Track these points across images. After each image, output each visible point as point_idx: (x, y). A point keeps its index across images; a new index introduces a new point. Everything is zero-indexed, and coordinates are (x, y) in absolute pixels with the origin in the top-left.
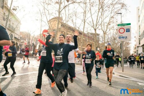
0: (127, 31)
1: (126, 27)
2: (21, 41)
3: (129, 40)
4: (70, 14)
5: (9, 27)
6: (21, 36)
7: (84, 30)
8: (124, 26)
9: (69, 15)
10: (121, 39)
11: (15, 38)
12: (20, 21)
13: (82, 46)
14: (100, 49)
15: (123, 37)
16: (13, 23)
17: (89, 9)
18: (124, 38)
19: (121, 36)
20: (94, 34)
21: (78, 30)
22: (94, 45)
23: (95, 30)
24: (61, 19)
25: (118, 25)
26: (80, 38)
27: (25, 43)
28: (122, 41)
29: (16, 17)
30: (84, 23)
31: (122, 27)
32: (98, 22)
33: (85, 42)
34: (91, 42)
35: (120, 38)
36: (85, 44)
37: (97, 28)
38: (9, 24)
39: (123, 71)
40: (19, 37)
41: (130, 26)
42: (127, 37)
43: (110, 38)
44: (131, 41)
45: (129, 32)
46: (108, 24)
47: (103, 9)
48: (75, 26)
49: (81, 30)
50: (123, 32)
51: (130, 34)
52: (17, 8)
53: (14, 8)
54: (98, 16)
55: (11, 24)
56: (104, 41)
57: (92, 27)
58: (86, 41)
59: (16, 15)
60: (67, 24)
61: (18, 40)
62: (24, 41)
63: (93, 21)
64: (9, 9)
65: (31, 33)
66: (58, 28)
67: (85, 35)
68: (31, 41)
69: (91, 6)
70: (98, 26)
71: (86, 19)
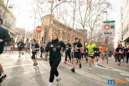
0: (111, 28)
1: (111, 24)
2: (16, 36)
3: (114, 36)
4: (61, 12)
5: (6, 23)
6: (17, 32)
7: (73, 27)
8: (109, 23)
10: (107, 35)
11: (11, 33)
12: (16, 18)
13: (71, 40)
15: (108, 33)
16: (9, 20)
17: (78, 8)
19: (107, 32)
20: (83, 30)
21: (68, 26)
22: (82, 40)
23: (84, 26)
24: (53, 16)
25: (104, 22)
26: (70, 34)
27: (20, 38)
28: (107, 36)
29: (12, 15)
30: (74, 20)
31: (108, 24)
32: (86, 19)
33: (74, 37)
34: (80, 37)
35: (105, 33)
37: (85, 25)
38: (6, 21)
40: (14, 33)
41: (115, 24)
43: (96, 34)
44: (115, 36)
45: (114, 28)
46: (95, 21)
47: (90, 8)
48: (65, 23)
49: (71, 26)
50: (108, 29)
51: (114, 31)
52: (13, 6)
53: (10, 6)
54: (86, 14)
55: (8, 21)
56: (91, 36)
57: (81, 24)
59: (12, 12)
60: (58, 21)
61: (14, 35)
62: (19, 36)
63: (81, 18)
64: (5, 7)
65: (25, 29)
66: (50, 24)
67: (74, 31)
68: (25, 36)
69: (80, 5)
70: (86, 23)
71: (75, 16)
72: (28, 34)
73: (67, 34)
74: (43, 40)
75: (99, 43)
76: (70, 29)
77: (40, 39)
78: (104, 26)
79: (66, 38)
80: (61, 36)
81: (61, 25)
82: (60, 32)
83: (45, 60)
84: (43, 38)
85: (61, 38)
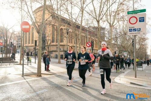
0: (140, 21)
1: (139, 15)
3: (144, 34)
7: (82, 22)
8: (136, 13)
9: (63, 2)
10: (133, 32)
13: (80, 44)
15: (135, 30)
18: (136, 31)
19: (133, 29)
20: (97, 27)
21: (75, 23)
23: (98, 22)
25: (129, 13)
28: (134, 35)
30: (83, 12)
31: (134, 15)
32: (101, 10)
33: (86, 39)
34: (94, 38)
35: (130, 30)
36: (85, 42)
41: (145, 14)
42: (140, 29)
43: (119, 33)
45: (144, 21)
48: (70, 17)
49: (79, 22)
54: (101, 2)
56: (111, 37)
57: (95, 18)
58: (87, 37)
63: (94, 9)
67: (84, 29)
70: (101, 17)
71: (85, 6)
72: (13, 35)
73: (74, 35)
74: (37, 45)
75: (124, 47)
76: (78, 27)
77: (32, 43)
78: (129, 19)
79: (73, 40)
80: (65, 38)
81: (63, 20)
82: (63, 32)
83: (37, 75)
84: (36, 41)
85: (65, 41)
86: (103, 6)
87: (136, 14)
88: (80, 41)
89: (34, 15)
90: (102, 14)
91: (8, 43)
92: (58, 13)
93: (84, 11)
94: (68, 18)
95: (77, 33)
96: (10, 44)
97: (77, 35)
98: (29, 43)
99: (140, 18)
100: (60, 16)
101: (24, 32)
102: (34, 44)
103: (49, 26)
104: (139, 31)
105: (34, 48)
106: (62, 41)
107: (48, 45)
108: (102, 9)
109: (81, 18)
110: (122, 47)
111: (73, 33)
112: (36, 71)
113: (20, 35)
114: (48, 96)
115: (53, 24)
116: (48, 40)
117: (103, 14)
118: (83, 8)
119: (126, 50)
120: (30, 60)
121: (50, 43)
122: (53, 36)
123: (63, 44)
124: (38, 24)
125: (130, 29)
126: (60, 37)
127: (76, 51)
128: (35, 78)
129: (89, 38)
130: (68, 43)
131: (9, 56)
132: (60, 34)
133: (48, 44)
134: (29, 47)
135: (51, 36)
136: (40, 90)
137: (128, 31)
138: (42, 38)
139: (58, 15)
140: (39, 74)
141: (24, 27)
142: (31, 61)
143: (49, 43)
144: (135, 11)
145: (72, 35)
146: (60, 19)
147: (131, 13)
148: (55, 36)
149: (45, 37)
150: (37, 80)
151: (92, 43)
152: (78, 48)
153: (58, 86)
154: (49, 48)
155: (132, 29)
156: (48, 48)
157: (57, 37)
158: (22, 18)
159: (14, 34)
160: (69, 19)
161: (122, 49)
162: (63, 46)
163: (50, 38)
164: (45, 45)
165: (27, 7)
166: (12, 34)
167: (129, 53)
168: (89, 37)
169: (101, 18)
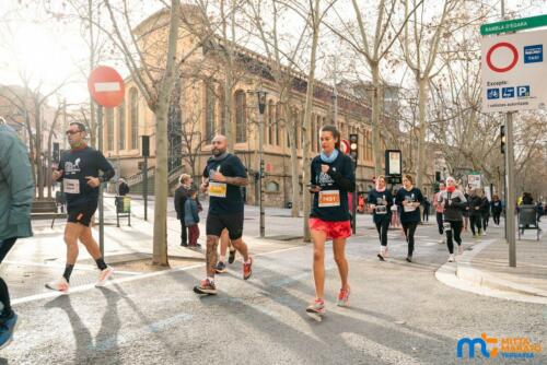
0: (527, 60)
3: (542, 105)
8: (514, 31)
13: (307, 146)
14: (404, 158)
15: (509, 92)
18: (512, 95)
19: (500, 88)
20: (371, 86)
21: (289, 68)
23: (374, 64)
25: (484, 30)
28: (505, 109)
30: (315, 28)
31: (504, 38)
32: (384, 22)
34: (358, 126)
35: (492, 94)
37: (380, 53)
39: (513, 263)
42: (528, 88)
43: (450, 105)
45: (541, 60)
48: (271, 49)
56: (422, 119)
57: (361, 51)
63: (359, 18)
67: (321, 92)
70: (384, 45)
72: (61, 119)
73: (284, 114)
74: (152, 153)
75: (468, 156)
76: (300, 85)
77: (133, 146)
78: (488, 49)
79: (283, 134)
80: (253, 127)
81: (246, 61)
82: (245, 105)
83: (155, 264)
84: (146, 140)
85: (252, 136)
86: (389, 7)
87: (513, 35)
88: (310, 136)
89: (135, 42)
90: (387, 34)
91: (45, 147)
92: (224, 33)
93: (321, 26)
94: (261, 51)
95: (298, 106)
96: (52, 150)
97: (296, 116)
98: (122, 147)
99: (525, 48)
100: (235, 44)
101: (100, 106)
102: (139, 151)
103: (194, 82)
104: (523, 95)
105: (140, 164)
106: (241, 137)
107: (193, 152)
108: (386, 16)
109: (310, 50)
110: (462, 155)
111: (282, 107)
112: (148, 248)
113: (88, 117)
114: (194, 338)
115: (208, 74)
116: (192, 134)
117: (390, 37)
118: (317, 13)
119: (479, 166)
120: (126, 209)
121: (200, 145)
122: (207, 118)
123: (247, 150)
124: (151, 78)
125: (489, 91)
126: (233, 124)
127: (296, 172)
128: (145, 273)
129: (342, 124)
130: (265, 142)
131: (49, 193)
132: (233, 111)
133: (190, 149)
134: (122, 162)
135: (201, 118)
136: (164, 317)
137: (485, 95)
138: (169, 126)
139: (225, 40)
140: (160, 260)
141: (101, 87)
142: (129, 212)
143: (194, 144)
144: (509, 22)
145: (277, 114)
146: (232, 58)
147: (493, 29)
148: (217, 120)
149: (180, 124)
150: (151, 280)
151: (351, 142)
152: (302, 162)
153: (229, 301)
154: (196, 164)
155: (497, 90)
156: (192, 163)
157: (223, 122)
158: (92, 56)
159: (66, 115)
160: (266, 55)
161: (462, 161)
162: (247, 156)
163: (199, 127)
164: (179, 152)
165: (111, 13)
166: (57, 114)
167: (489, 176)
168: (342, 120)
169: (384, 50)
